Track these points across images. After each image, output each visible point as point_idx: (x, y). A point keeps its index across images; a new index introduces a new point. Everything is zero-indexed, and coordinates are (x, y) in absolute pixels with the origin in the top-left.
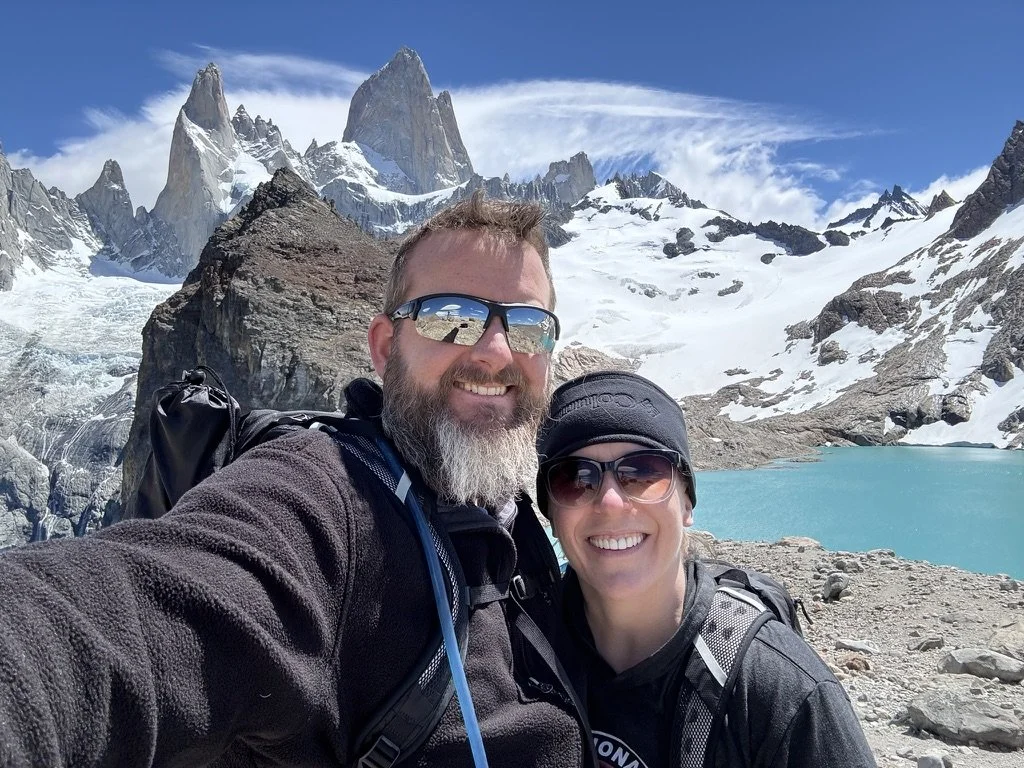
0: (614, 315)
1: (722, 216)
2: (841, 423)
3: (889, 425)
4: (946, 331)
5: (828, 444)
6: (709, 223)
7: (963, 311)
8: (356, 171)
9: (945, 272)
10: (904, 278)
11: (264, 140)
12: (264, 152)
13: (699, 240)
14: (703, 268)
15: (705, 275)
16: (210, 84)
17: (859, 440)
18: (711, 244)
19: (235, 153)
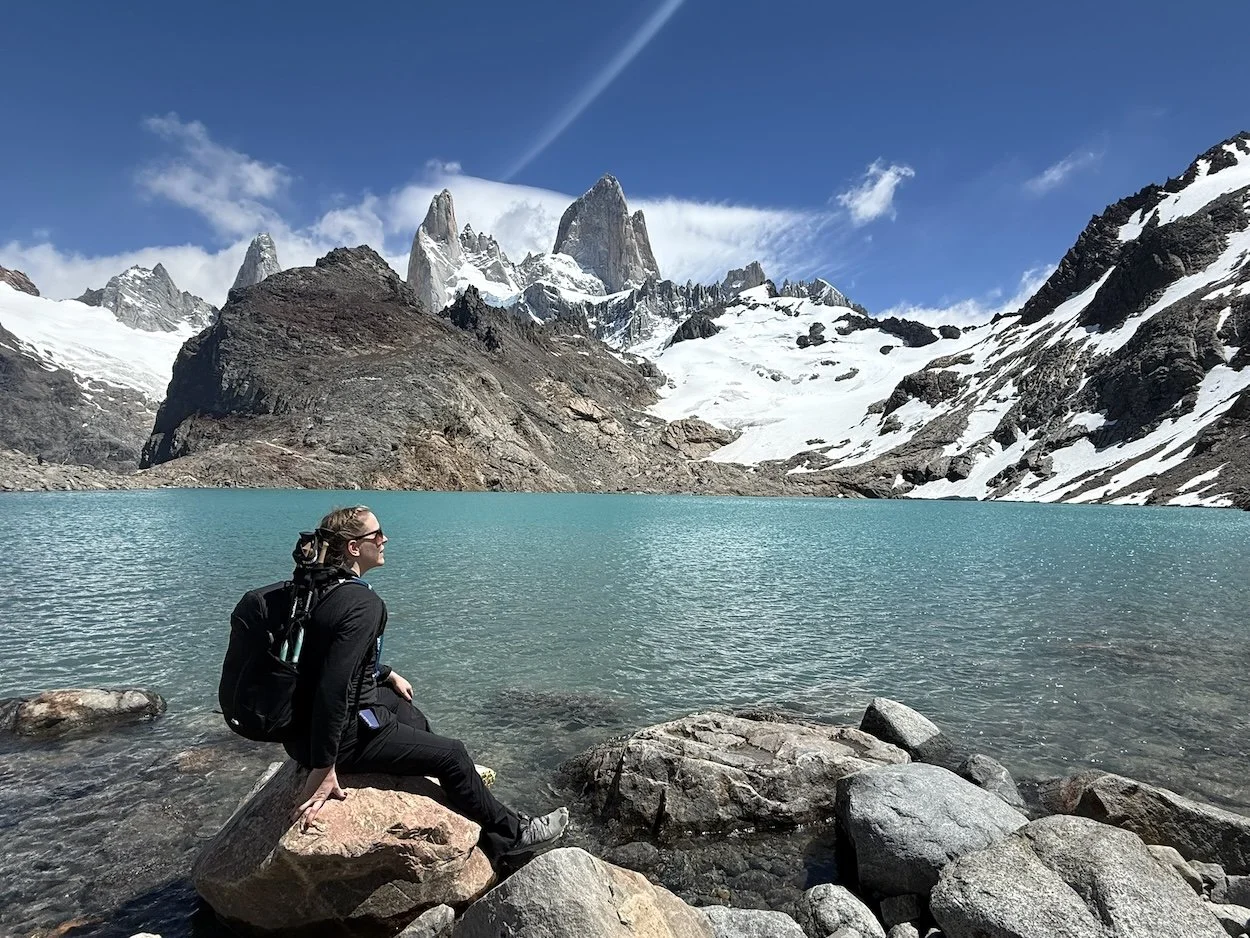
0: (736, 395)
1: (852, 313)
2: (856, 479)
3: (899, 481)
4: (978, 402)
5: (840, 495)
6: (839, 319)
7: (1000, 385)
8: (560, 278)
9: (1000, 354)
10: (966, 359)
11: (485, 252)
12: (484, 263)
13: (829, 333)
14: (827, 357)
15: (827, 363)
16: (443, 207)
17: (869, 494)
18: (839, 337)
19: (460, 263)
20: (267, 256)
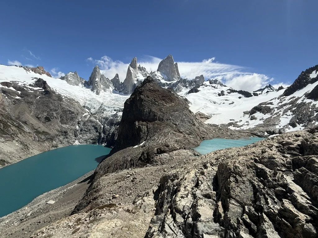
0: (207, 107)
1: (231, 89)
2: (255, 132)
3: (266, 134)
4: (281, 115)
5: (252, 136)
6: (228, 90)
7: (285, 111)
8: (159, 77)
9: (281, 103)
10: (271, 104)
11: (143, 71)
12: (143, 73)
13: (225, 93)
14: (226, 99)
15: (226, 100)
16: (135, 61)
17: (259, 136)
18: (228, 94)
19: (138, 73)
20: (98, 70)
